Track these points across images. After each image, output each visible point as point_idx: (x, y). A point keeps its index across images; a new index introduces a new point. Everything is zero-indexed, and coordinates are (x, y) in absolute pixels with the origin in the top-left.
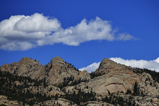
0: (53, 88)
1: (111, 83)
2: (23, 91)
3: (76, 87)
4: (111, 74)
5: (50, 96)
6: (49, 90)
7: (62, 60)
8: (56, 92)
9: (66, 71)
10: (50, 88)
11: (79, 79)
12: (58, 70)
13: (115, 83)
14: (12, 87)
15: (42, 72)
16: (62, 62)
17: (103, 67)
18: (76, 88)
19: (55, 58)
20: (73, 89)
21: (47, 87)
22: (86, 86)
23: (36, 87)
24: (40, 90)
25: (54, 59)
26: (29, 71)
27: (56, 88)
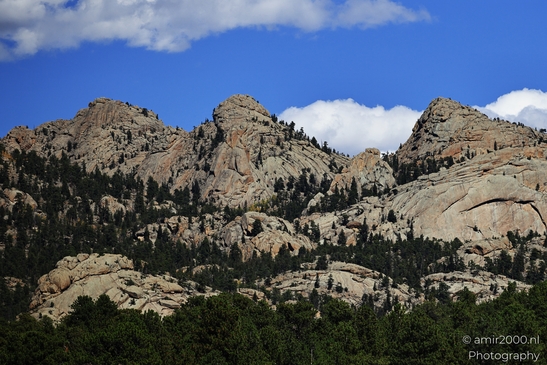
0: (264, 220)
1: (485, 198)
2: (141, 235)
3: (346, 217)
4: (485, 162)
5: (259, 254)
6: (250, 229)
7: (260, 106)
8: (281, 238)
9: (281, 154)
10: (252, 221)
11: (350, 186)
12: (251, 151)
13: (502, 197)
14: (95, 219)
15: (181, 159)
16: (262, 118)
17: (436, 135)
18: (345, 222)
19: (232, 101)
20: (334, 227)
21: (239, 219)
22: (387, 212)
23: (194, 219)
24: (211, 232)
25: (230, 105)
26: (122, 156)
27: (274, 222)
